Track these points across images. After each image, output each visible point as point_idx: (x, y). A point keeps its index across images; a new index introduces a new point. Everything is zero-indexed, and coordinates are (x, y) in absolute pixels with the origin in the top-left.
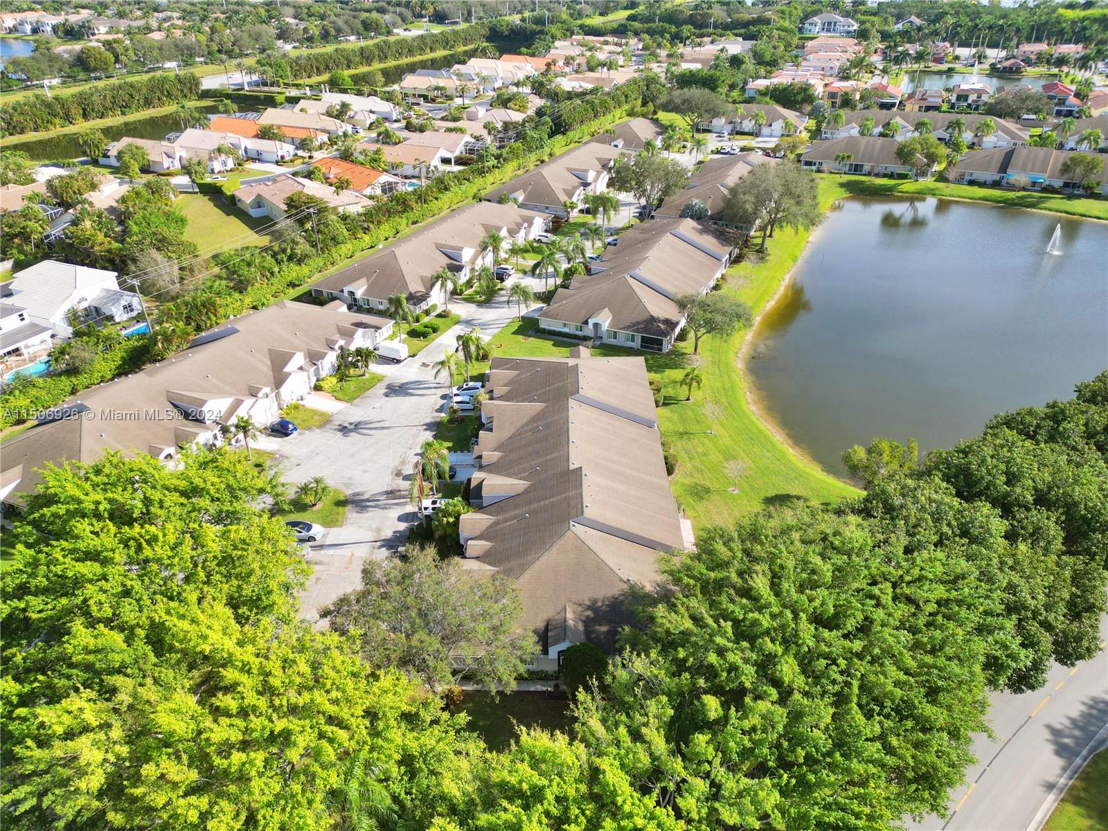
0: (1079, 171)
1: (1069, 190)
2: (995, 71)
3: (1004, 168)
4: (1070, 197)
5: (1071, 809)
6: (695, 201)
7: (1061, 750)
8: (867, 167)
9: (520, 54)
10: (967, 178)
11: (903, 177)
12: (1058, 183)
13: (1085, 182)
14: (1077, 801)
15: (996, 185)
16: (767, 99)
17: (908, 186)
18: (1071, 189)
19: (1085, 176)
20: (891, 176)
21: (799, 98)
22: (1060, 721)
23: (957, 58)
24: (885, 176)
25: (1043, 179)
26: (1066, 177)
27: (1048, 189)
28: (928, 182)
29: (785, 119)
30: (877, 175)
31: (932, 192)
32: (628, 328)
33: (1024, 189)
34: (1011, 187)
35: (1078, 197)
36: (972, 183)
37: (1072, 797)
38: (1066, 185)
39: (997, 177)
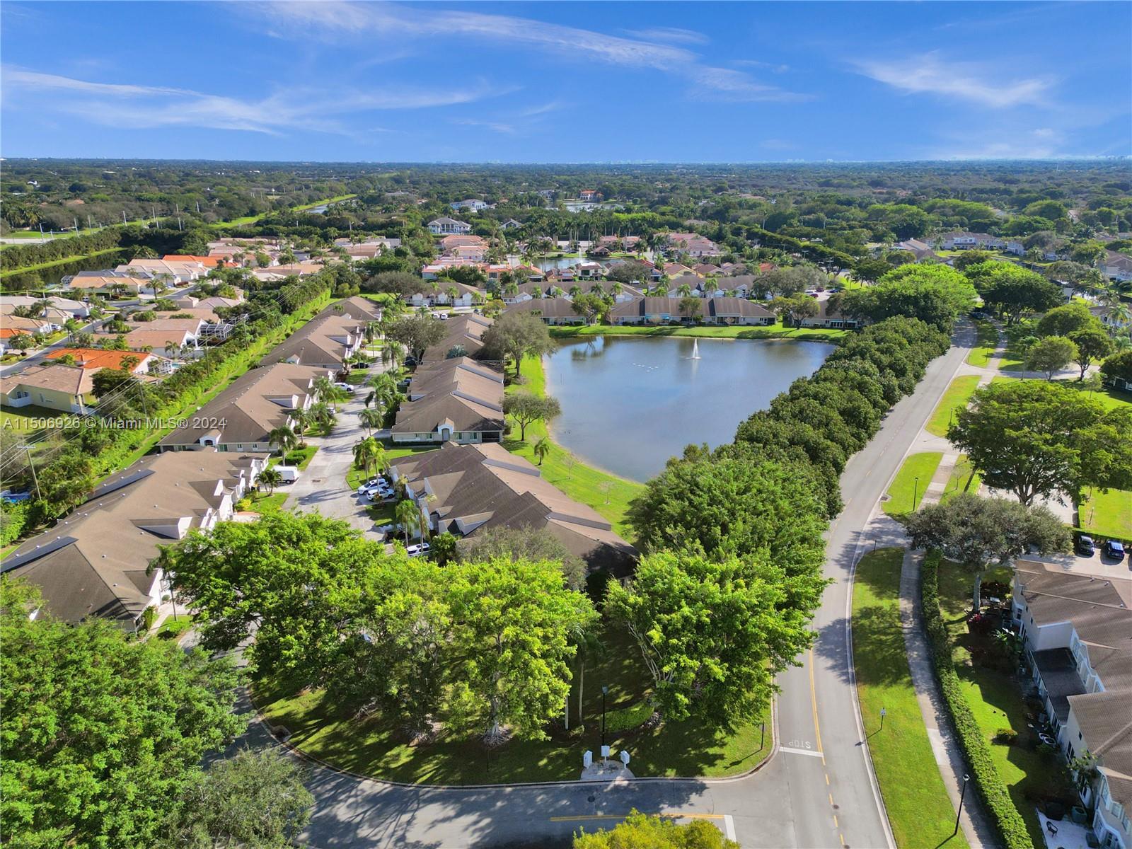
0: (689, 308)
1: (686, 323)
2: (590, 256)
3: (642, 312)
4: (688, 326)
5: (860, 585)
6: (457, 347)
7: (843, 566)
8: (552, 320)
9: (179, 254)
10: (621, 321)
11: (579, 324)
12: (678, 319)
13: (694, 316)
14: (860, 581)
15: (640, 324)
16: (448, 278)
17: (585, 330)
18: (687, 322)
19: (693, 312)
20: (570, 324)
21: (472, 276)
22: (837, 557)
23: (560, 247)
24: (566, 324)
25: (669, 317)
26: (683, 314)
27: (673, 323)
28: (596, 326)
29: (471, 292)
30: (561, 325)
31: (602, 332)
32: (470, 428)
33: (658, 325)
34: (650, 324)
35: (693, 326)
36: (625, 324)
37: (857, 580)
38: (683, 319)
39: (640, 318)
